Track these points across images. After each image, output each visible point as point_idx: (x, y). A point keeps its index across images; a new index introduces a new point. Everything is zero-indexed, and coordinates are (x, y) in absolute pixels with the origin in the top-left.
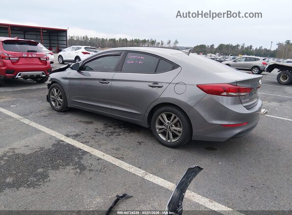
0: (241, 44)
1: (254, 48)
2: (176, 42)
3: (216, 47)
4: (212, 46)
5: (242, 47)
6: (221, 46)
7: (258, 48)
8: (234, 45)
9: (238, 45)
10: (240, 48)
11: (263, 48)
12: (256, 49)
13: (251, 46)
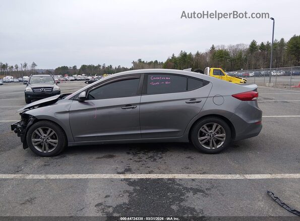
0: (102, 65)
1: (114, 67)
2: (34, 65)
3: (78, 68)
4: (75, 67)
5: (104, 67)
6: (84, 67)
7: (117, 67)
8: (95, 65)
9: (99, 66)
10: (102, 67)
11: (121, 67)
12: (116, 68)
13: (111, 66)
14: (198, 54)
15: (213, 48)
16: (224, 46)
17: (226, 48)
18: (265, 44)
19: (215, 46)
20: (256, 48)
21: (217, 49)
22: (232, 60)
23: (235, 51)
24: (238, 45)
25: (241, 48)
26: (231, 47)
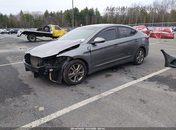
14: (11, 15)
15: (21, 12)
16: (29, 11)
17: (30, 13)
18: (53, 13)
19: (23, 11)
20: (48, 14)
21: (24, 13)
22: (35, 21)
23: (36, 15)
24: (37, 12)
25: (39, 13)
26: (33, 12)
